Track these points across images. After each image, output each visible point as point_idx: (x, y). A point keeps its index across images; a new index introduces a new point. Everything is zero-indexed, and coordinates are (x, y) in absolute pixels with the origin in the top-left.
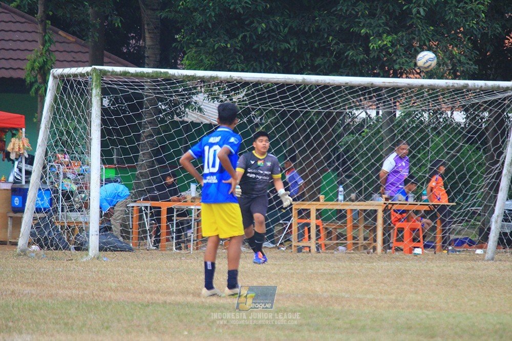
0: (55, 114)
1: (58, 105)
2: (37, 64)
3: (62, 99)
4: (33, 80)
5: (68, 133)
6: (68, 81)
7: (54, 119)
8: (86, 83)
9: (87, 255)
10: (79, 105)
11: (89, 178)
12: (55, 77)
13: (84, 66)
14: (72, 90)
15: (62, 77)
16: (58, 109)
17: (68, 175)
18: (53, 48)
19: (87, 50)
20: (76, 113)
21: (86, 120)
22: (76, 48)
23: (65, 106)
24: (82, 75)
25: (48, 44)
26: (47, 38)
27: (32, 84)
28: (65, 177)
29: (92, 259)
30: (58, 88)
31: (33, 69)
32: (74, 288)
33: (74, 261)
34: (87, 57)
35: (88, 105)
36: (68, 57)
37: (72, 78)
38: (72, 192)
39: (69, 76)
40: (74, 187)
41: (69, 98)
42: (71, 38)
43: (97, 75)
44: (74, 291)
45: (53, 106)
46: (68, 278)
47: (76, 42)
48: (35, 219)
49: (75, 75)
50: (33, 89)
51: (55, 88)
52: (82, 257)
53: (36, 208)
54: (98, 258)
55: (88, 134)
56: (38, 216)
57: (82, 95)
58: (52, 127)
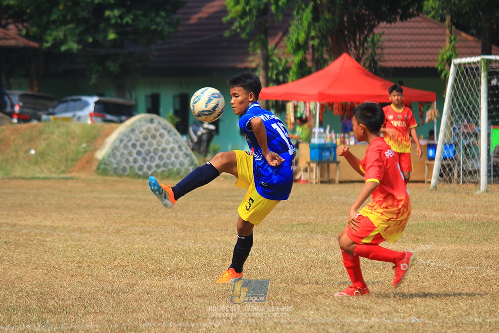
0: (455, 91)
1: (457, 84)
2: (445, 57)
3: (460, 80)
4: (442, 68)
5: (465, 104)
6: (464, 67)
7: (455, 94)
8: (477, 69)
9: (479, 190)
10: (472, 84)
11: (480, 135)
12: (455, 65)
13: (466, 57)
14: (467, 75)
15: (460, 65)
16: (457, 87)
18: (457, 45)
20: (470, 90)
23: (462, 85)
24: (474, 63)
25: (453, 43)
26: (452, 38)
27: (442, 71)
29: (482, 192)
30: (457, 72)
31: (443, 60)
32: (467, 212)
33: (469, 194)
34: (479, 50)
35: (478, 84)
37: (467, 66)
39: (464, 64)
41: (465, 78)
42: (470, 38)
43: (485, 63)
44: (467, 215)
45: (454, 86)
48: (442, 166)
49: (469, 64)
50: (443, 75)
51: (455, 73)
52: (475, 191)
53: (443, 158)
54: (486, 192)
55: (478, 104)
56: (445, 163)
57: (474, 77)
58: (453, 100)
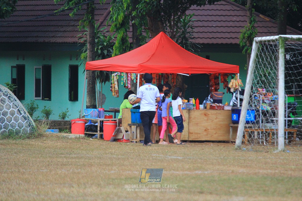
0: (257, 64)
1: (259, 59)
2: (246, 35)
3: (261, 55)
4: (244, 44)
5: (265, 75)
6: (265, 44)
7: (256, 67)
8: (276, 46)
9: (277, 149)
10: (271, 59)
11: (278, 102)
12: (257, 42)
13: (274, 36)
14: (267, 50)
15: (261, 42)
16: (259, 62)
17: (265, 101)
18: (256, 25)
19: (277, 26)
20: (269, 64)
21: (275, 68)
22: (270, 24)
23: (263, 59)
24: (273, 41)
25: (253, 23)
26: (252, 19)
27: (243, 47)
28: (263, 102)
29: (280, 151)
30: (259, 48)
31: (244, 38)
33: (269, 153)
34: (276, 30)
35: (277, 59)
36: (265, 30)
37: (267, 43)
38: (267, 111)
39: (265, 41)
40: (269, 108)
41: (265, 54)
42: (267, 19)
43: (282, 41)
44: (269, 171)
45: (255, 60)
46: (266, 163)
47: (270, 21)
49: (269, 41)
50: (244, 50)
51: (257, 49)
52: (274, 151)
53: (246, 121)
54: (284, 151)
55: (277, 76)
56: (247, 126)
57: (273, 53)
58: (255, 72)
